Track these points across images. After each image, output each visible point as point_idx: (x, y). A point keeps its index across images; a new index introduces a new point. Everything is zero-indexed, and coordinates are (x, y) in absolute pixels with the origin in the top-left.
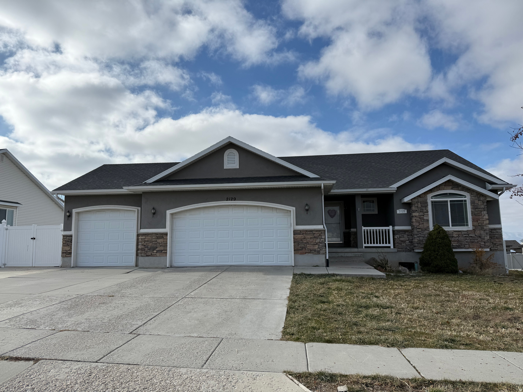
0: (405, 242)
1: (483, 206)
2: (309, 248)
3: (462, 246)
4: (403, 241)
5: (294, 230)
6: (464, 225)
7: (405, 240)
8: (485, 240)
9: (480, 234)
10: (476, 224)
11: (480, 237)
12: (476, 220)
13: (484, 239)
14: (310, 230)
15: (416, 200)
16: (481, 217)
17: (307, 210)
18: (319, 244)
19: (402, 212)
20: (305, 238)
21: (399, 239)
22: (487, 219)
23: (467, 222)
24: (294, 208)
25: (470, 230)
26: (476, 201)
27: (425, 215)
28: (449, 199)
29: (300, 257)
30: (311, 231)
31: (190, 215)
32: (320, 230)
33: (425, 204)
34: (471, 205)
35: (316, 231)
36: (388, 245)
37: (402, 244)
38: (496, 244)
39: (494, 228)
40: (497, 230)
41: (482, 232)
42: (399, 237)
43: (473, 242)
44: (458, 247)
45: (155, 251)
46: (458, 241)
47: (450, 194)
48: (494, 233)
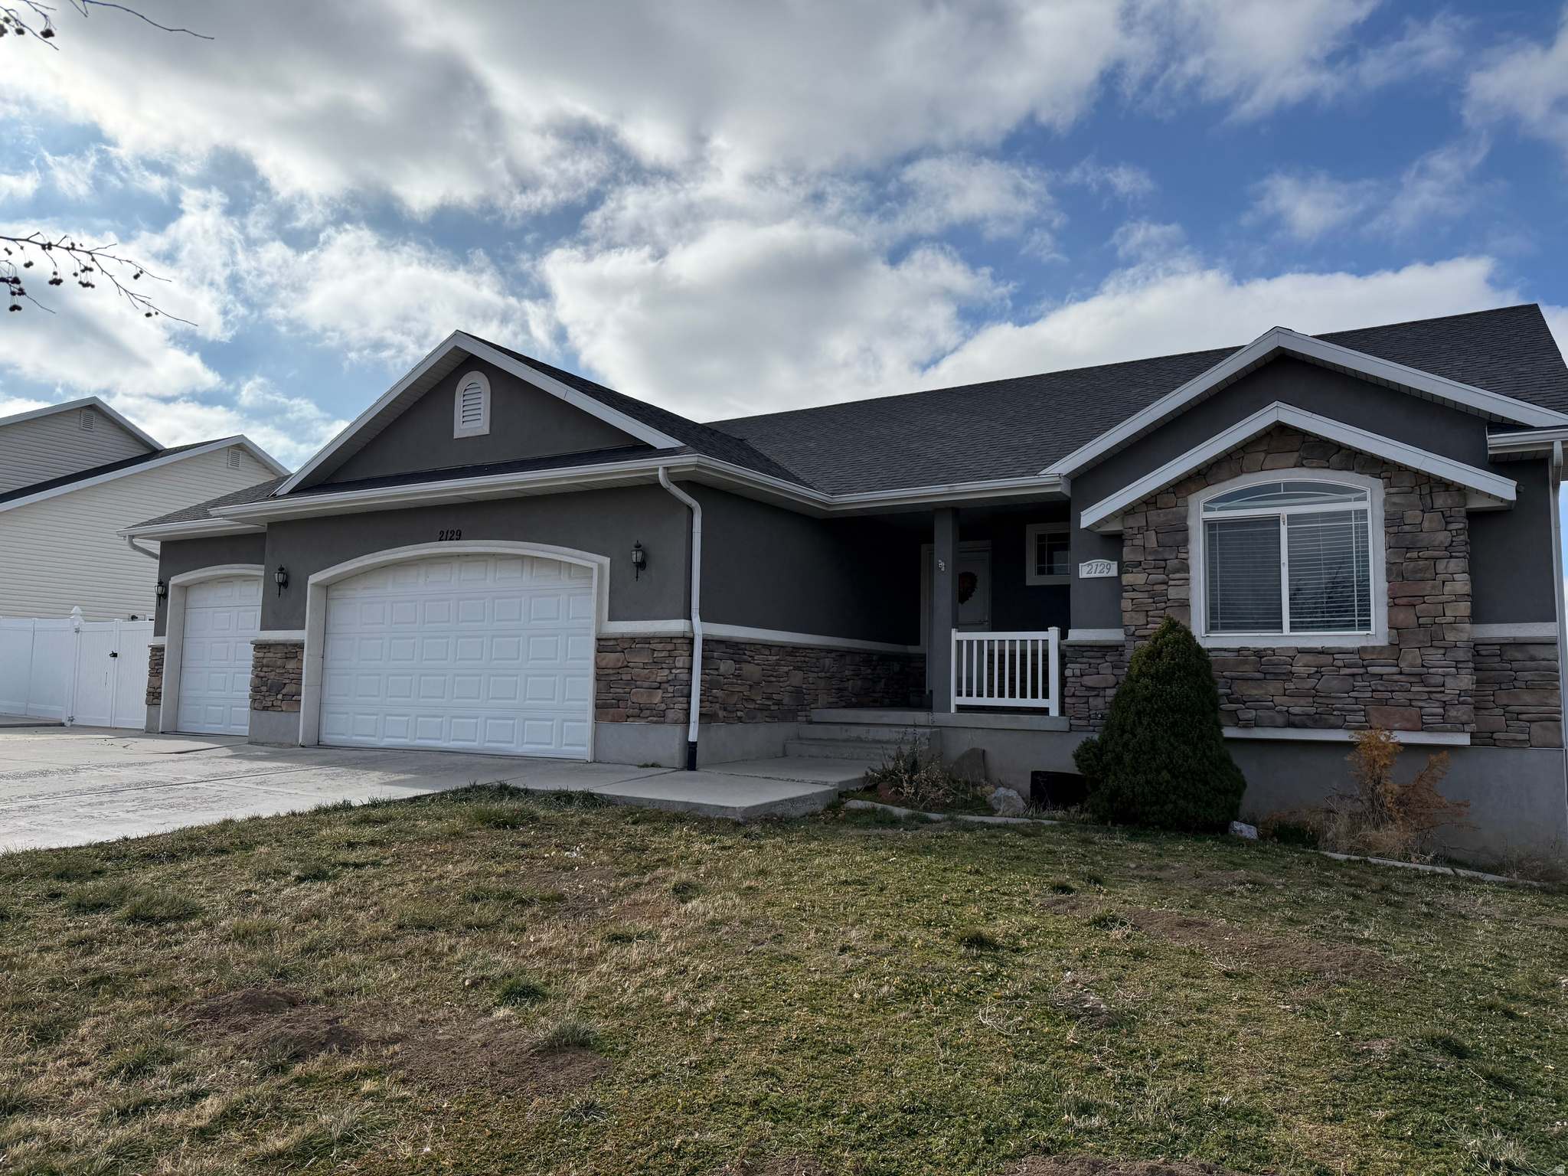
0: (1102, 693)
1: (1443, 537)
2: (635, 700)
3: (1332, 717)
4: (1093, 688)
5: (599, 637)
6: (1349, 626)
7: (1103, 686)
8: (1447, 691)
9: (1423, 666)
10: (1405, 617)
11: (1421, 678)
12: (1404, 601)
13: (1442, 689)
14: (642, 636)
15: (1138, 521)
16: (1433, 587)
17: (641, 565)
18: (666, 685)
19: (1098, 571)
20: (627, 666)
21: (1079, 680)
22: (1459, 598)
23: (1365, 610)
24: (606, 561)
25: (1374, 647)
26: (1413, 516)
27: (1171, 583)
28: (1284, 511)
29: (610, 729)
30: (646, 640)
31: (364, 589)
32: (671, 638)
33: (1179, 534)
34: (1386, 533)
35: (658, 640)
36: (1039, 702)
37: (1091, 699)
38: (1524, 717)
39: (1515, 638)
40: (1530, 648)
41: (1430, 657)
42: (1078, 672)
43: (1385, 702)
44: (1315, 721)
45: (280, 697)
46: (1315, 694)
47: (1289, 486)
48: (1515, 665)
